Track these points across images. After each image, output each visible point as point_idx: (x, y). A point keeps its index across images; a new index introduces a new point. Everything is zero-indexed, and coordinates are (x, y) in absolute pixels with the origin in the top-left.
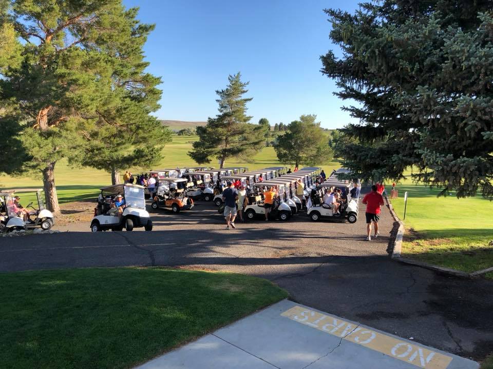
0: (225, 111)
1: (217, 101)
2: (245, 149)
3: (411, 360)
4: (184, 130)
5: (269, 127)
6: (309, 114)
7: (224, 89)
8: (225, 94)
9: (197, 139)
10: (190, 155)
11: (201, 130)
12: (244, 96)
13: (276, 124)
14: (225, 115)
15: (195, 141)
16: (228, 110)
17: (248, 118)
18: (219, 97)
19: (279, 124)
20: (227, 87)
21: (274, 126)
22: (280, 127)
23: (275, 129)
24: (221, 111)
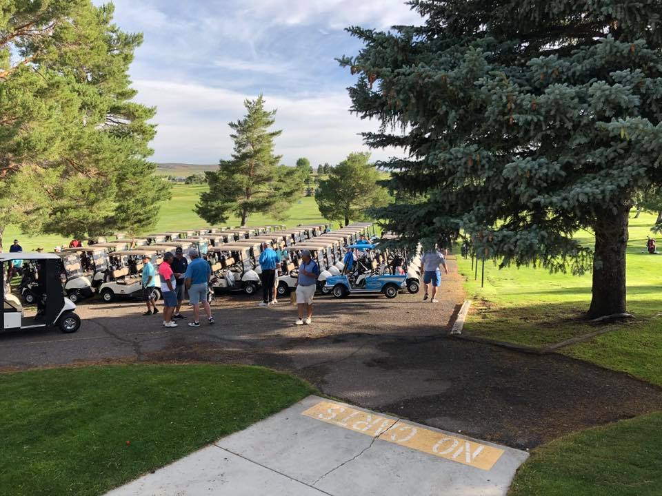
0: (243, 151)
1: (232, 136)
2: (275, 202)
3: (455, 457)
4: (193, 177)
5: (311, 171)
6: (360, 152)
7: (242, 120)
8: (243, 127)
9: (207, 188)
10: (198, 213)
11: (212, 177)
12: (270, 129)
13: (320, 166)
14: (245, 156)
15: (203, 191)
16: (249, 149)
17: (277, 158)
18: (234, 132)
19: (323, 166)
20: (244, 118)
21: (317, 168)
22: (324, 169)
23: (318, 172)
24: (239, 151)
